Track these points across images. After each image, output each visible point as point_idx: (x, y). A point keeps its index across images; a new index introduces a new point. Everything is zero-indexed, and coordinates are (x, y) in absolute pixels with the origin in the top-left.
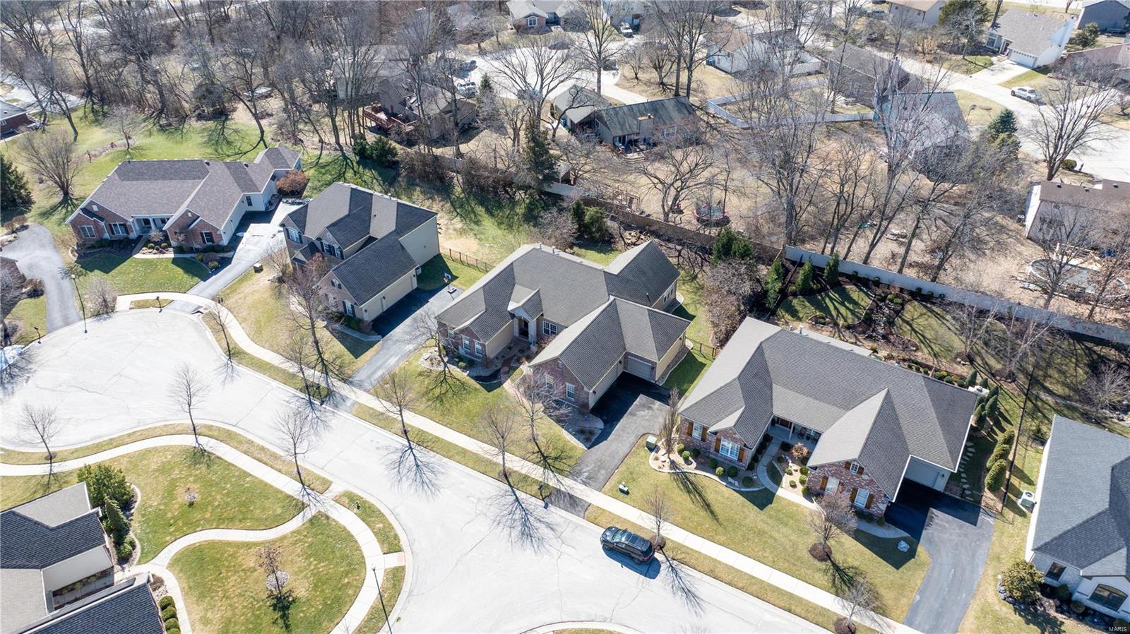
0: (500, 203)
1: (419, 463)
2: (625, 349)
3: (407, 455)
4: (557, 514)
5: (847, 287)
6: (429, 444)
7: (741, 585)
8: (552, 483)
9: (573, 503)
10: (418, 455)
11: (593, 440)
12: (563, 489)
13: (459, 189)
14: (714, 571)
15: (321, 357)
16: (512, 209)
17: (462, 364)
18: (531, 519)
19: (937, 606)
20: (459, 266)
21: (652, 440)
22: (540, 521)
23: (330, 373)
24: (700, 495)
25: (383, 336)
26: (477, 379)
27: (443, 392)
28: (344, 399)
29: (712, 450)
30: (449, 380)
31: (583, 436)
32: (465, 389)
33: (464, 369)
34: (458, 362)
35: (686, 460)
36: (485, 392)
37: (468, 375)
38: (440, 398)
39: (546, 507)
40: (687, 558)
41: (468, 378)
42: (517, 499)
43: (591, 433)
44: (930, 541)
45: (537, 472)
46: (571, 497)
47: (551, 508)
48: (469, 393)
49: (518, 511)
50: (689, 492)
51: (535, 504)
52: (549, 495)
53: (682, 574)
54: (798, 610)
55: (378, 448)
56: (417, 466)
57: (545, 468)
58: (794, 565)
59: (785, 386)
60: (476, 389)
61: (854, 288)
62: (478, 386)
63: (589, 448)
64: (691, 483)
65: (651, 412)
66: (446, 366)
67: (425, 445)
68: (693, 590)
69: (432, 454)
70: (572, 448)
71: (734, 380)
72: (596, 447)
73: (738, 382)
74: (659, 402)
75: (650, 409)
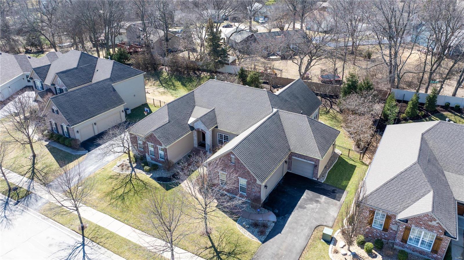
0: (191, 79)
2: (290, 150)
3: (77, 251)
5: (444, 113)
10: (88, 251)
11: (267, 233)
13: (166, 74)
15: (33, 166)
17: (147, 168)
21: (328, 231)
23: (36, 179)
25: (89, 151)
26: (159, 179)
27: (126, 191)
29: (398, 241)
30: (134, 182)
31: (257, 230)
32: (146, 188)
33: (148, 172)
34: (144, 167)
35: (369, 252)
36: (164, 190)
37: (151, 177)
38: (122, 197)
41: (151, 179)
43: (265, 226)
48: (149, 191)
55: (51, 245)
60: (156, 188)
61: (450, 114)
62: (158, 186)
63: (263, 242)
65: (319, 205)
66: (133, 170)
67: (98, 242)
69: (103, 250)
70: (248, 242)
71: (415, 164)
72: (271, 240)
73: (418, 166)
74: (324, 197)
75: (317, 202)
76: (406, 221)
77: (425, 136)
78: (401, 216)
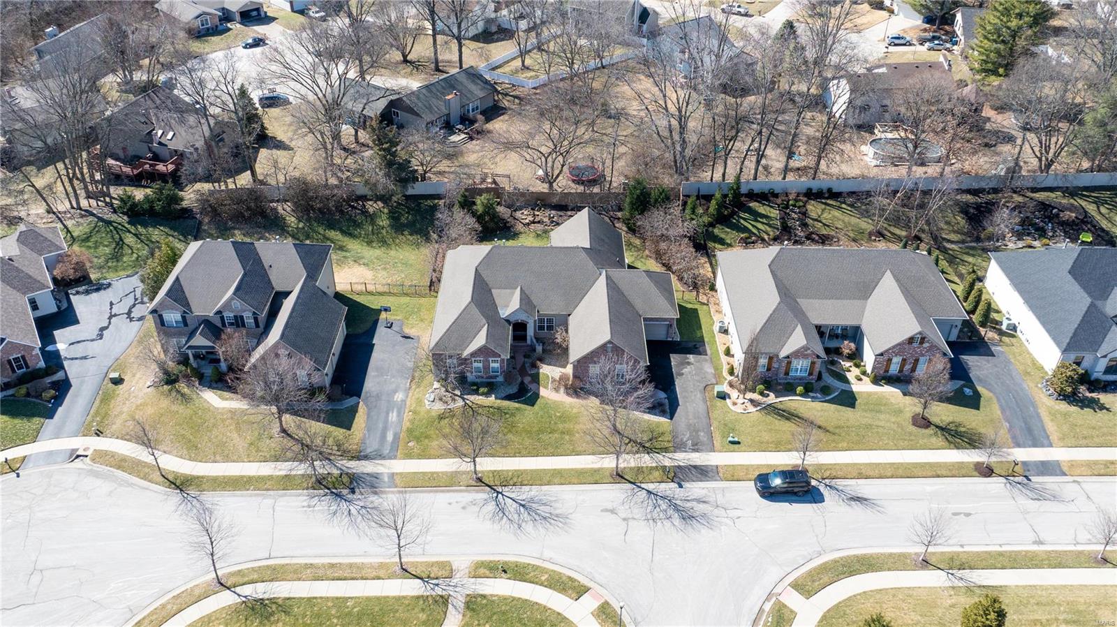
1: (523, 503)
2: (641, 316)
3: (501, 500)
4: (696, 488)
6: (515, 480)
7: (889, 474)
8: (667, 463)
9: (702, 473)
10: (512, 495)
11: (668, 410)
12: (681, 464)
13: (293, 219)
14: (862, 473)
15: (302, 444)
16: (374, 223)
17: (481, 390)
18: (678, 502)
19: (1023, 425)
21: (718, 388)
22: (688, 500)
23: (332, 458)
24: (799, 418)
25: (359, 396)
26: (509, 398)
28: (376, 476)
29: (782, 375)
30: (480, 411)
31: (657, 411)
32: (506, 414)
33: (487, 394)
34: (478, 390)
35: (762, 394)
36: (529, 408)
37: (496, 398)
39: (681, 486)
40: (833, 474)
41: (499, 401)
42: (649, 492)
43: (661, 405)
44: (980, 380)
45: (646, 460)
46: (695, 467)
47: (686, 485)
48: (513, 415)
49: (660, 502)
50: (788, 419)
51: (668, 488)
52: (677, 475)
53: (841, 488)
54: (944, 473)
55: (464, 508)
56: (523, 506)
57: (648, 453)
58: (911, 440)
59: (807, 297)
60: (517, 409)
61: (756, 204)
62: (517, 405)
63: (671, 419)
64: (784, 411)
65: (691, 365)
66: (464, 399)
67: (511, 483)
68: (860, 495)
69: (527, 488)
70: (658, 425)
71: (779, 304)
72: (676, 415)
73: (782, 305)
74: (691, 356)
75: (689, 363)
76: (788, 357)
77: (772, 267)
78: (783, 354)
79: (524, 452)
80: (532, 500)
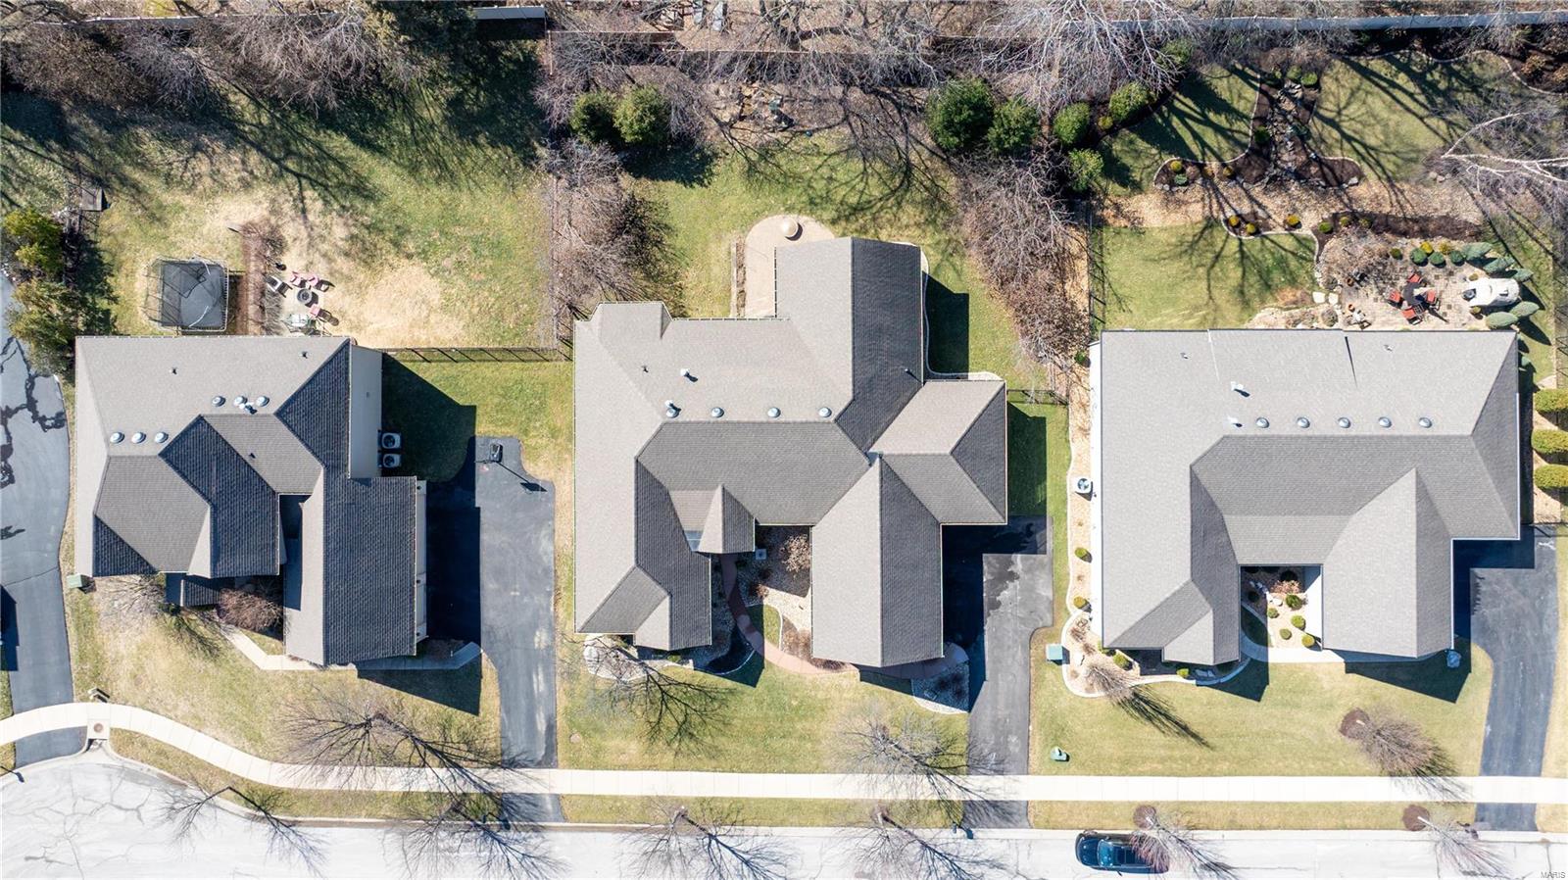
0: (371, 108)
1: (746, 857)
2: (938, 524)
3: (716, 851)
4: (992, 840)
6: (733, 817)
7: (1275, 823)
8: (955, 795)
9: (1002, 813)
10: (730, 843)
11: (967, 690)
12: (975, 798)
14: (1236, 818)
15: (415, 740)
16: (409, 112)
18: (964, 866)
20: (450, 369)
22: (977, 863)
23: (463, 763)
24: (1168, 718)
25: (478, 641)
27: (681, 719)
28: (532, 800)
30: (673, 691)
31: (949, 693)
32: (714, 699)
36: (748, 689)
37: (697, 667)
38: (684, 730)
39: (970, 836)
40: (1195, 817)
41: (700, 672)
42: (925, 845)
43: (957, 679)
44: (1485, 630)
45: (923, 789)
46: (994, 804)
47: (978, 833)
48: (724, 703)
49: (938, 864)
50: (1150, 719)
51: (948, 838)
52: (968, 816)
53: (1197, 846)
54: (1355, 822)
56: (747, 862)
57: (928, 774)
58: (1328, 760)
59: (1244, 512)
60: (731, 692)
62: (729, 683)
63: (969, 710)
64: (1147, 702)
66: (646, 668)
68: (1220, 860)
69: (750, 830)
70: (950, 720)
71: (1187, 584)
72: (978, 700)
73: (1193, 585)
74: (1019, 556)
77: (1194, 468)
79: (743, 765)
80: (758, 853)
